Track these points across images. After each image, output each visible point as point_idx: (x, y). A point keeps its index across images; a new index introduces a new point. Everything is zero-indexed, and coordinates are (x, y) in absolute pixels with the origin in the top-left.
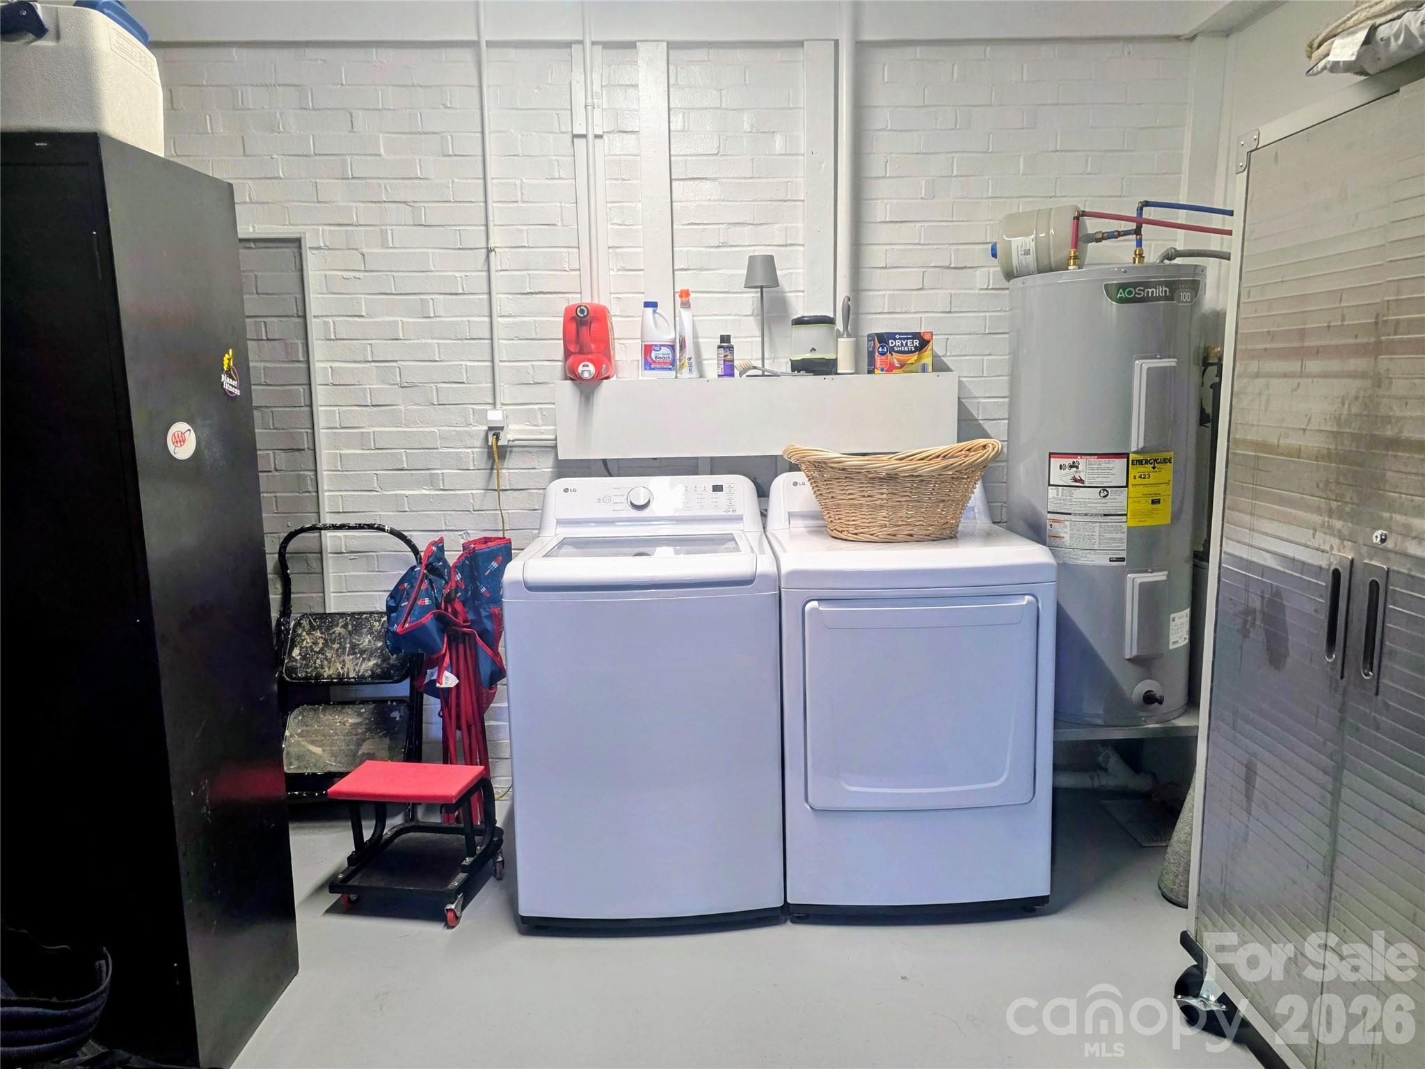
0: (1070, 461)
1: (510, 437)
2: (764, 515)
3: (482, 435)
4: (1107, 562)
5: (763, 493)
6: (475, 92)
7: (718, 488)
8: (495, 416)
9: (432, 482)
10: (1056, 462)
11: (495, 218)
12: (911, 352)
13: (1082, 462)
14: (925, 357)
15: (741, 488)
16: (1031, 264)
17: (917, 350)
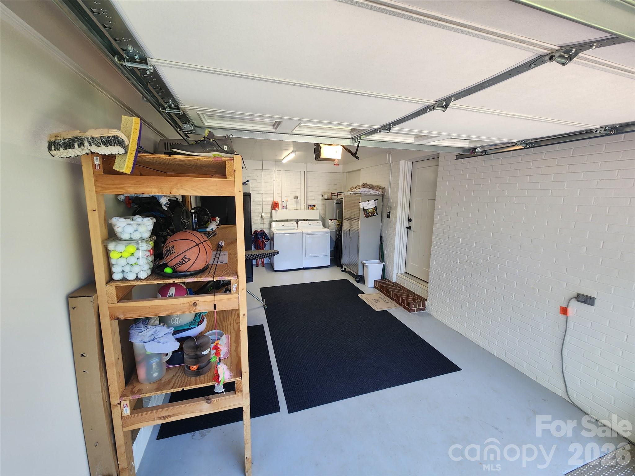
0: (332, 220)
1: (264, 217)
2: (298, 226)
4: (334, 231)
5: (297, 224)
7: (292, 223)
8: (263, 214)
9: (254, 222)
11: (263, 190)
14: (315, 208)
15: (295, 223)
16: (327, 199)
17: (314, 207)
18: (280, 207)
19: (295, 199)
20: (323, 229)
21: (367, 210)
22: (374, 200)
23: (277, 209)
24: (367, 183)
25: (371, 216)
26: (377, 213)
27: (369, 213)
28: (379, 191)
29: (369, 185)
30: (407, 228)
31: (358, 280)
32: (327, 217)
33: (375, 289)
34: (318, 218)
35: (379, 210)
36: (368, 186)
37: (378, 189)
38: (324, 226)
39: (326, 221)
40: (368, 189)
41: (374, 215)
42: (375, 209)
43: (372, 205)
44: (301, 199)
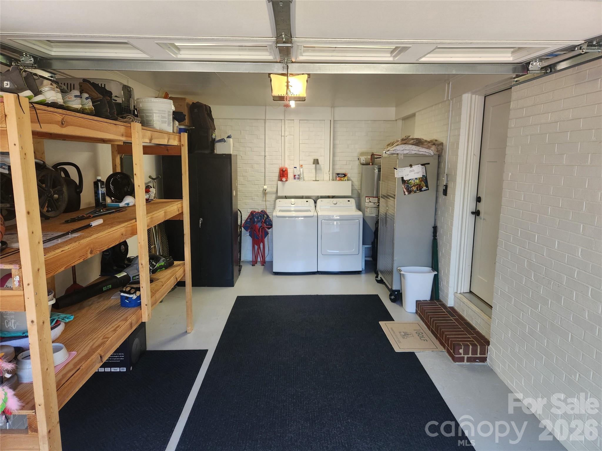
0: (369, 198)
1: (268, 191)
2: (316, 207)
3: (262, 190)
4: (374, 216)
5: (315, 202)
6: (264, 128)
7: (307, 201)
8: (265, 187)
9: (252, 199)
10: (367, 198)
11: (267, 150)
12: (342, 177)
13: (371, 198)
14: (346, 178)
15: (311, 201)
16: (365, 163)
17: (344, 177)
18: (290, 175)
19: (314, 164)
20: (356, 211)
21: (408, 181)
22: (422, 165)
23: (284, 179)
24: (410, 136)
25: (415, 192)
26: (427, 186)
27: (412, 187)
28: (432, 149)
29: (413, 139)
30: (473, 213)
31: (393, 297)
32: (364, 194)
33: (416, 315)
34: (349, 194)
35: (431, 182)
36: (412, 141)
37: (428, 146)
38: (359, 207)
39: (363, 199)
40: (410, 146)
41: (423, 189)
42: (424, 179)
43: (418, 173)
44: (325, 163)
